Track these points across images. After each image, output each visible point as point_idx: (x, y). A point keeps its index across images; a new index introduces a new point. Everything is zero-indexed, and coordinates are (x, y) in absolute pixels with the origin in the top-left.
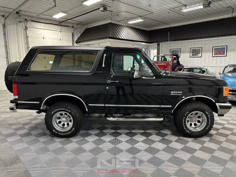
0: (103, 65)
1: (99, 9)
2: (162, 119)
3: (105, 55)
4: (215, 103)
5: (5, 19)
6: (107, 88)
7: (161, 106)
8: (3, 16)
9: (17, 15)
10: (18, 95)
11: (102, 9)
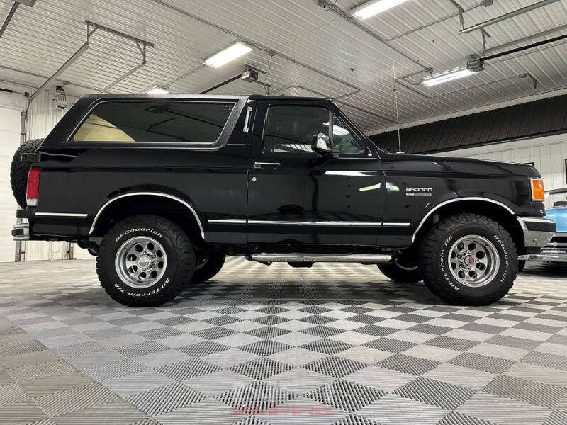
0: (246, 129)
1: (240, 76)
2: (389, 257)
3: (250, 109)
4: (515, 217)
5: (31, 100)
6: (254, 179)
7: (384, 224)
8: (27, 95)
9: (57, 93)
10: (37, 197)
11: (247, 75)
